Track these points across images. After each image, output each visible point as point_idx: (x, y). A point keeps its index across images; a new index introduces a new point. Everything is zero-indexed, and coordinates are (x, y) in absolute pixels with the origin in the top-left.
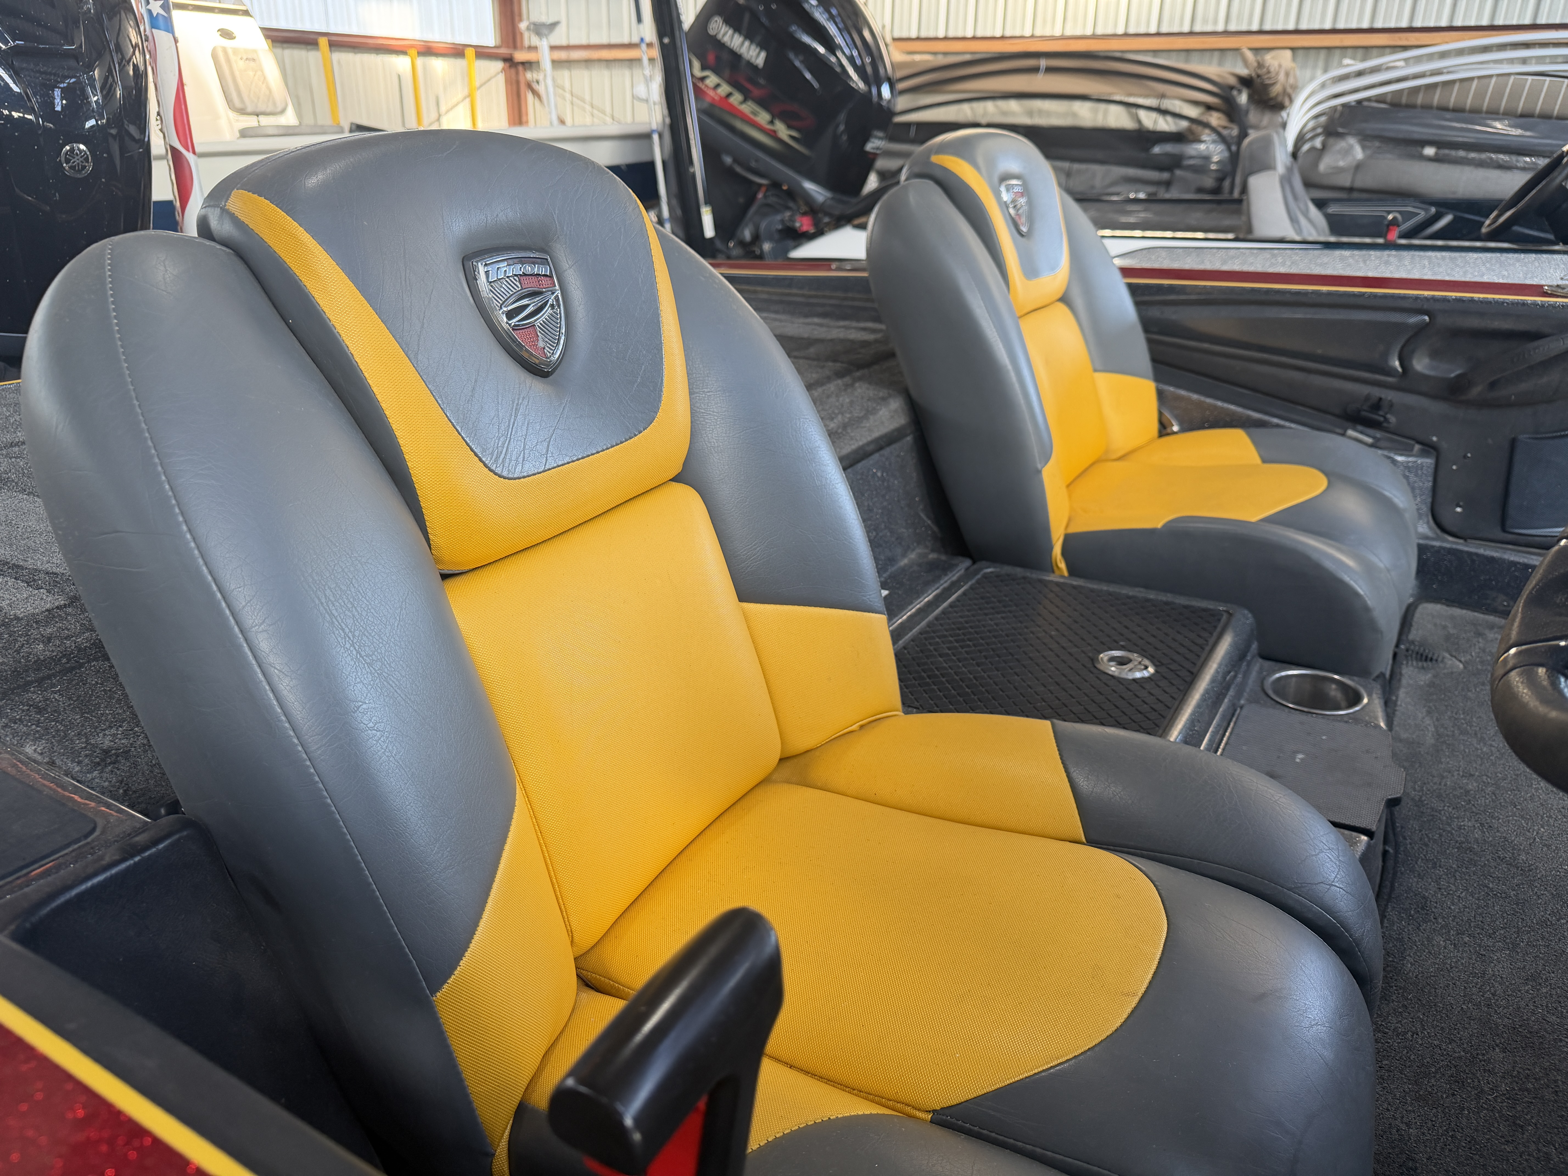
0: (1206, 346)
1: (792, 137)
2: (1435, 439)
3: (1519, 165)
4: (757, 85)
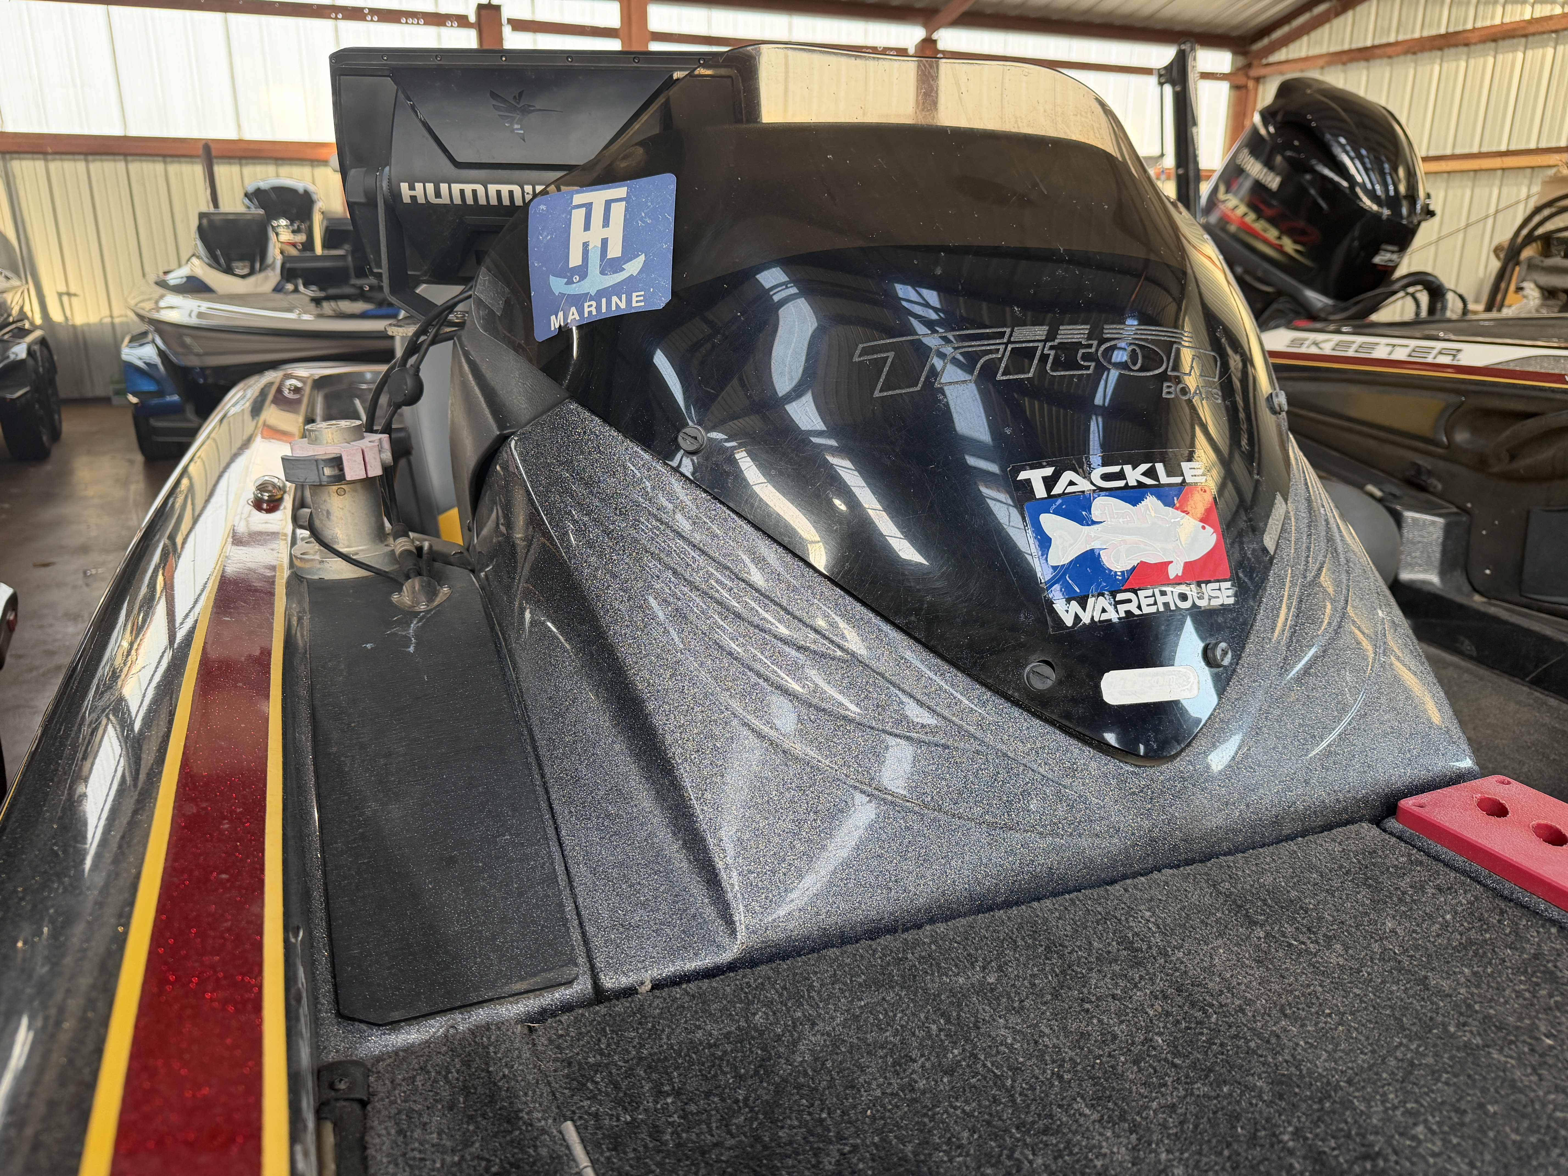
0: (1312, 415)
1: (1297, 251)
2: (1469, 505)
4: (1270, 206)
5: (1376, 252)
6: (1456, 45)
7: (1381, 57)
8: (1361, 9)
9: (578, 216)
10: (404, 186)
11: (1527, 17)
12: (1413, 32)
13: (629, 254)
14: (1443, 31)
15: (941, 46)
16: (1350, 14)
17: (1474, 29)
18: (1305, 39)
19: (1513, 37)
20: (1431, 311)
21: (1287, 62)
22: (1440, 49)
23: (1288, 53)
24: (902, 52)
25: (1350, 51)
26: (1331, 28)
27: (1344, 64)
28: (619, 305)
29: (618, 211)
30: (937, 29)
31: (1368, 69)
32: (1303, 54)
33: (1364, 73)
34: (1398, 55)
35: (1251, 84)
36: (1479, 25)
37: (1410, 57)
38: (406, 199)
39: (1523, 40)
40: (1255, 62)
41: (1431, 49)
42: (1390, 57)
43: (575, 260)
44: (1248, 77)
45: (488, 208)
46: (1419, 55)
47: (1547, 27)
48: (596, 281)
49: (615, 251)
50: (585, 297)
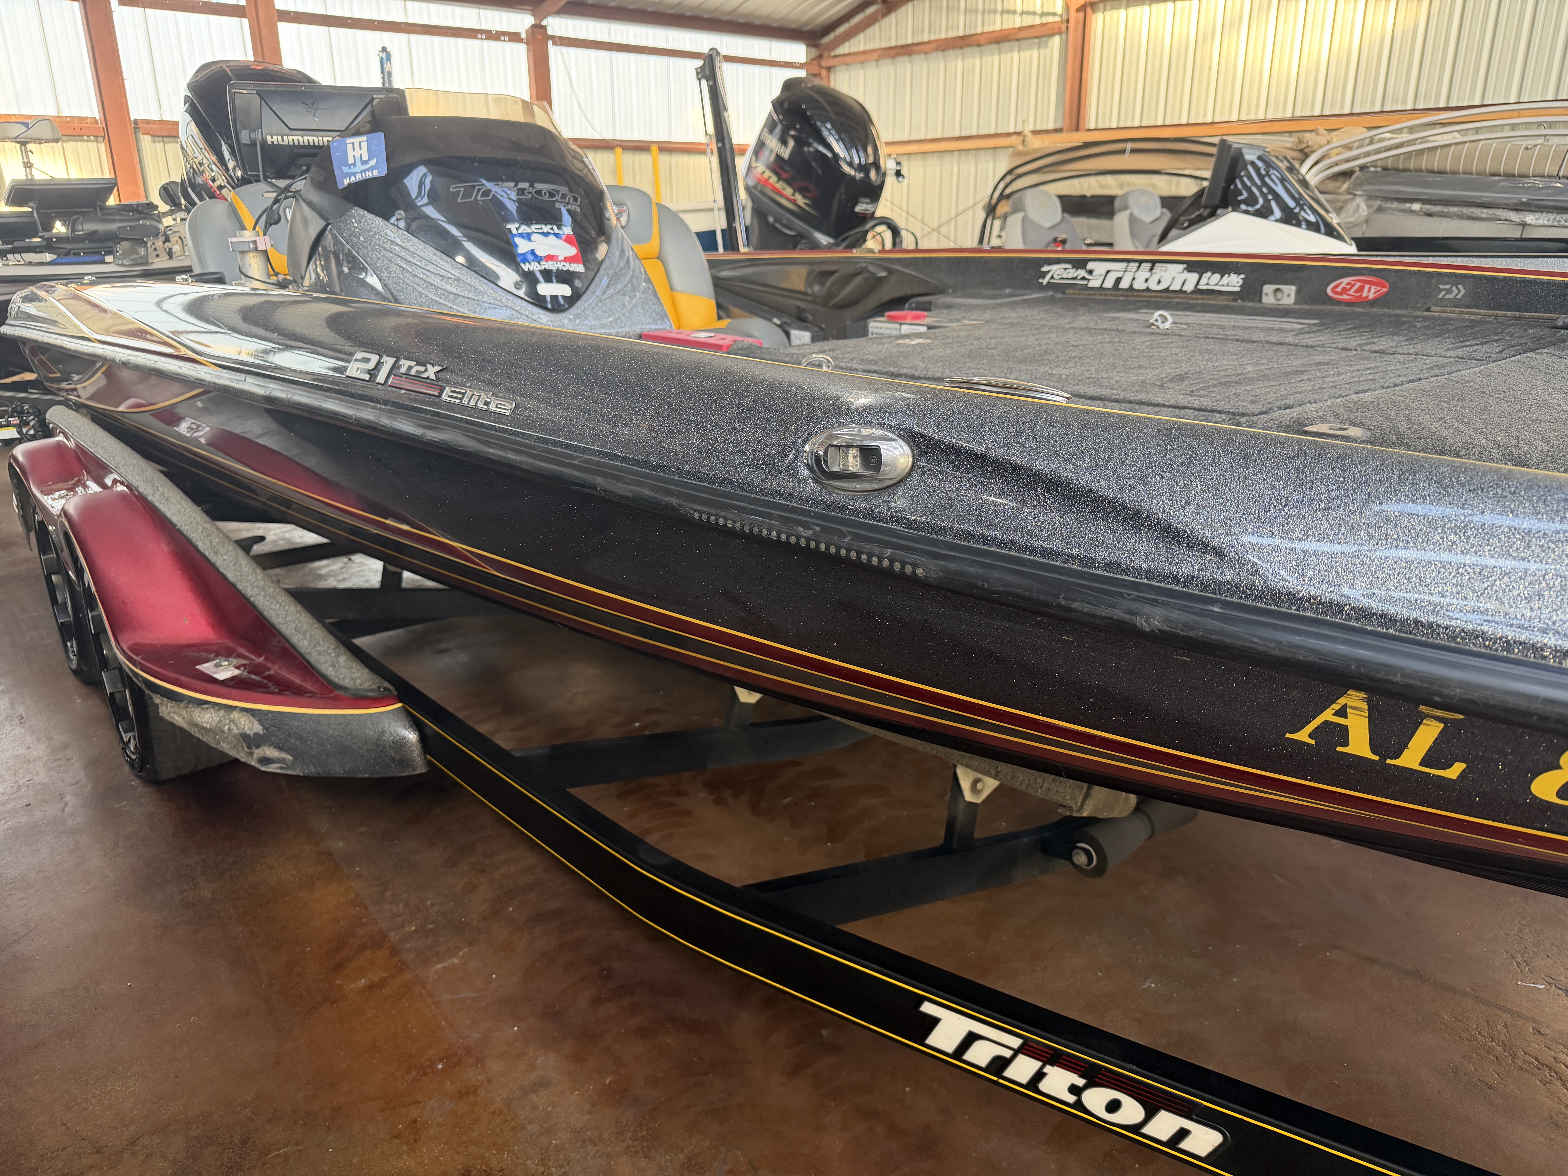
1: (806, 204)
3: (1483, 216)
4: (785, 171)
5: (856, 204)
6: (970, 45)
7: (919, 53)
8: (901, 11)
9: (350, 147)
10: (269, 137)
11: (1018, 25)
12: (940, 33)
13: (370, 158)
14: (961, 33)
15: (550, 32)
16: (893, 16)
17: (982, 33)
18: (862, 35)
19: (1009, 40)
20: (894, 244)
21: (849, 54)
22: (961, 48)
23: (850, 46)
24: (514, 37)
25: (896, 47)
26: (880, 27)
27: (893, 57)
28: (369, 175)
29: (364, 145)
30: (545, 17)
31: (910, 62)
32: (861, 48)
33: (908, 66)
34: (931, 52)
35: (824, 73)
36: (986, 29)
37: (940, 54)
38: (269, 143)
39: (1016, 43)
40: (825, 54)
41: (954, 47)
42: (926, 53)
43: (351, 161)
44: (821, 68)
45: (304, 146)
46: (947, 53)
47: (1028, 33)
48: (359, 167)
49: (365, 158)
50: (357, 173)
